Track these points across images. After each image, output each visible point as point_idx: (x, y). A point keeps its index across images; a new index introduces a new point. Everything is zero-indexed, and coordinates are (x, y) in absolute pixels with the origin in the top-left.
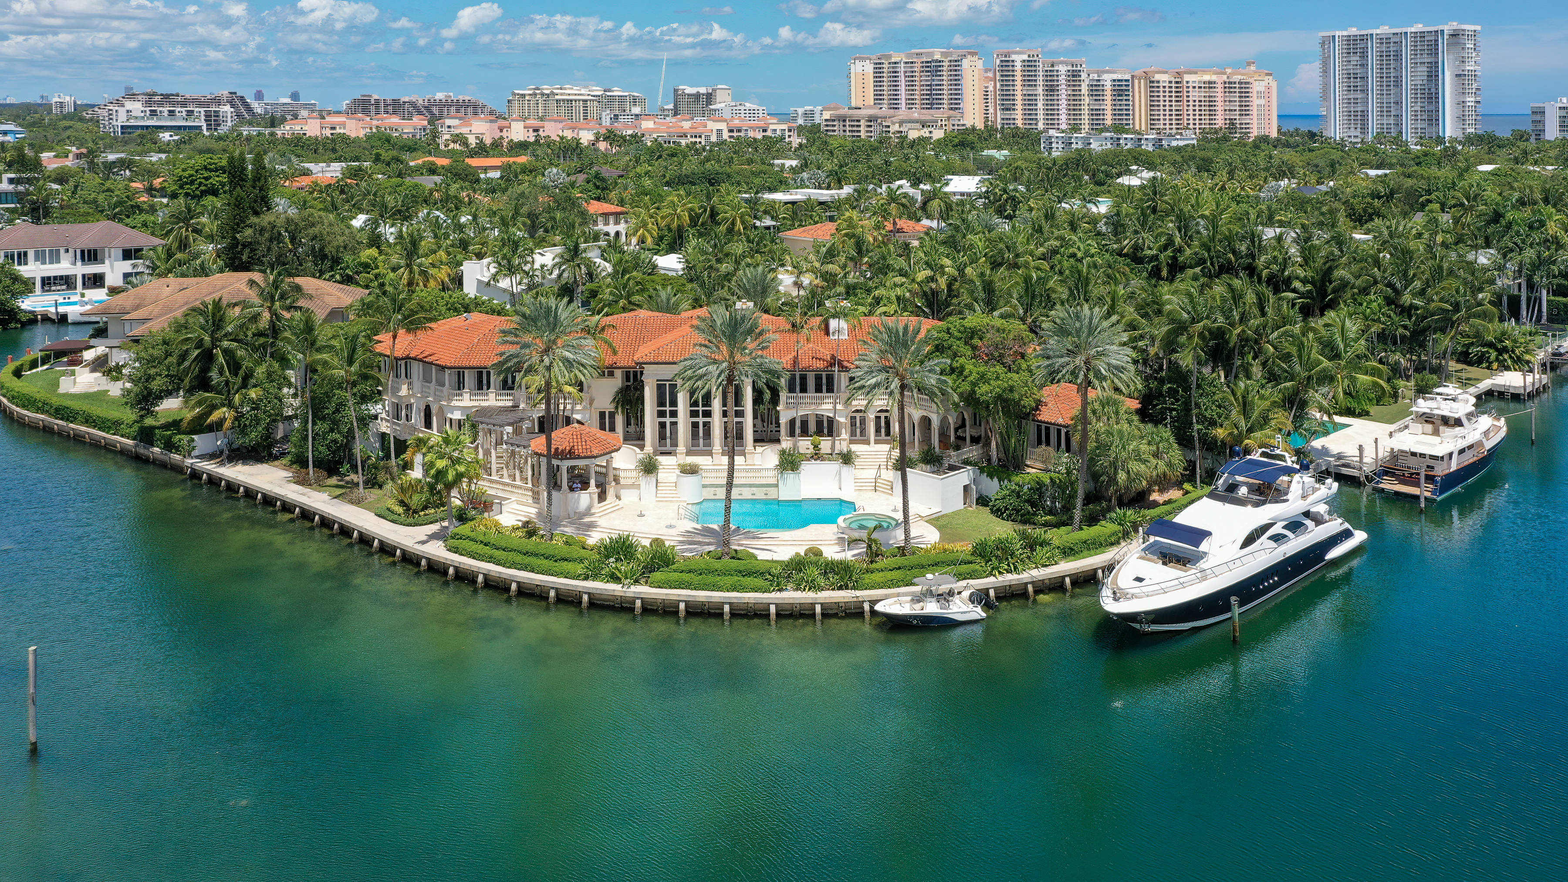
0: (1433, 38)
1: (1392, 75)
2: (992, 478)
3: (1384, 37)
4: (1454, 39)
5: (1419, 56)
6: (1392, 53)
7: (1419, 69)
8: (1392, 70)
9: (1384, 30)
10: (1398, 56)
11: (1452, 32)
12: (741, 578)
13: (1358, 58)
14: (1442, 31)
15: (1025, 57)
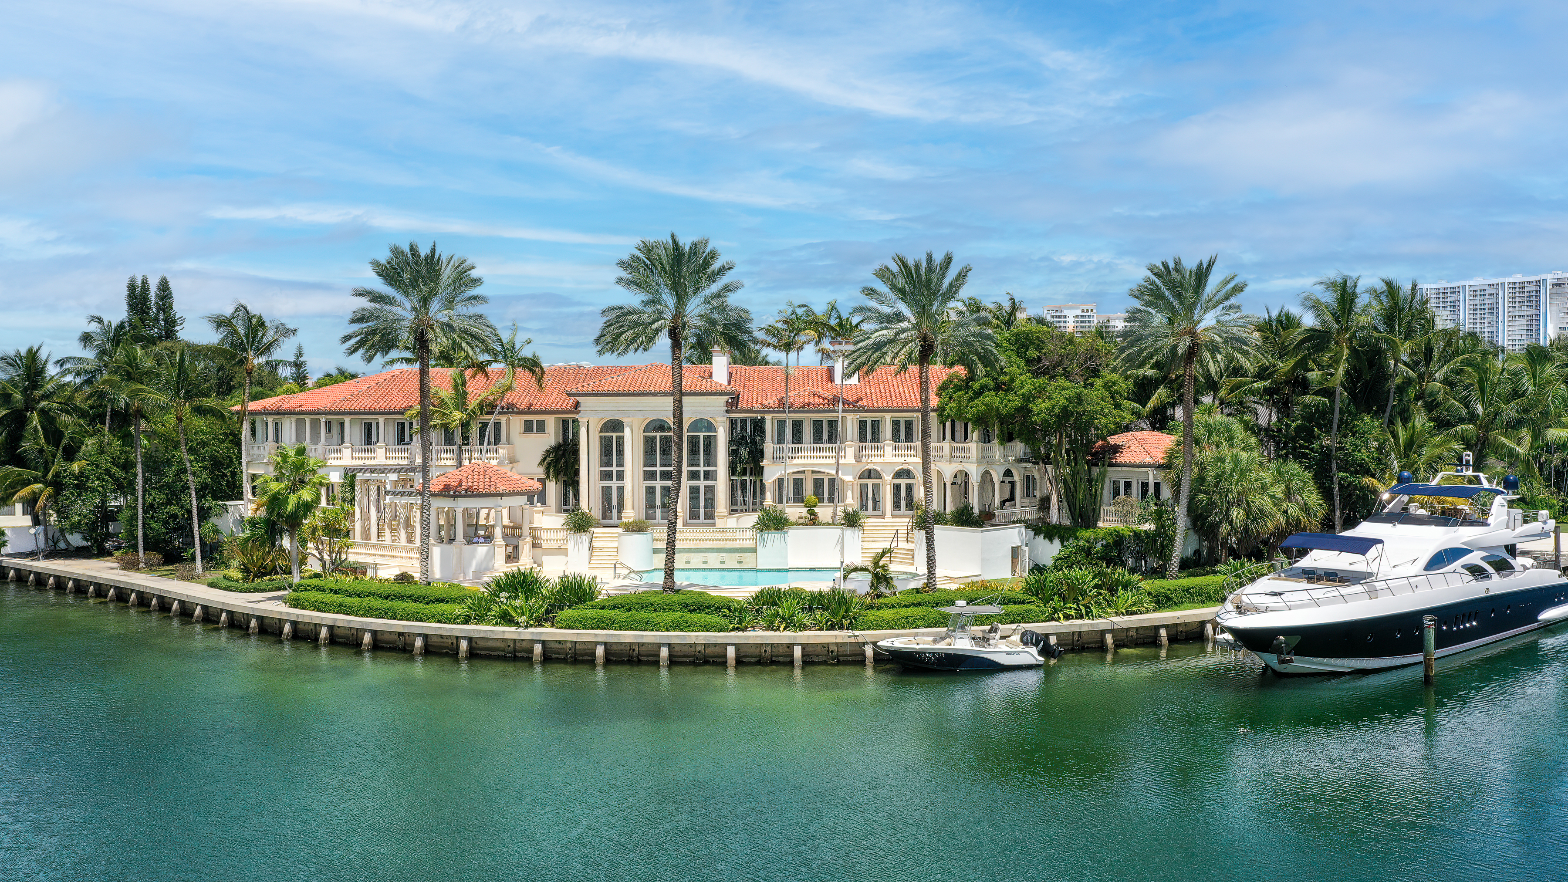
0: (1534, 289)
1: (1486, 330)
2: (1051, 540)
3: (1478, 288)
4: (1558, 290)
5: (1517, 309)
6: (1487, 306)
7: (1517, 323)
8: (1487, 325)
9: (1478, 281)
10: (1493, 309)
11: (1555, 282)
12: (688, 614)
13: (1448, 313)
14: (1545, 280)
15: (1079, 312)
